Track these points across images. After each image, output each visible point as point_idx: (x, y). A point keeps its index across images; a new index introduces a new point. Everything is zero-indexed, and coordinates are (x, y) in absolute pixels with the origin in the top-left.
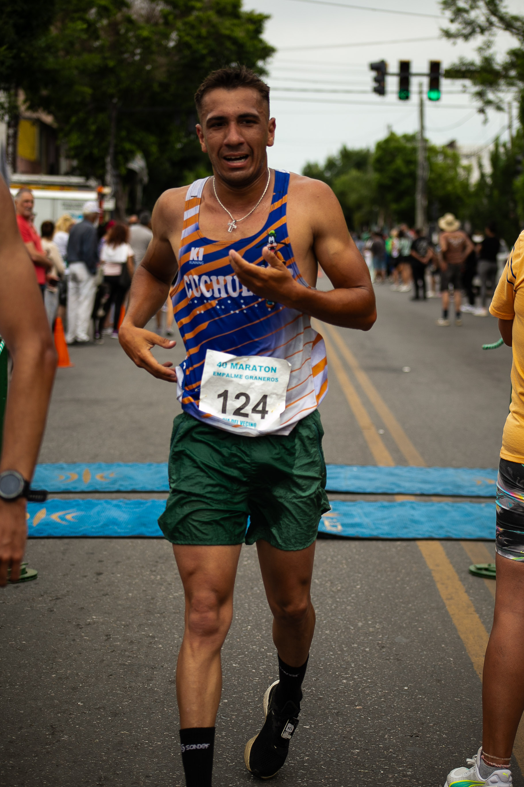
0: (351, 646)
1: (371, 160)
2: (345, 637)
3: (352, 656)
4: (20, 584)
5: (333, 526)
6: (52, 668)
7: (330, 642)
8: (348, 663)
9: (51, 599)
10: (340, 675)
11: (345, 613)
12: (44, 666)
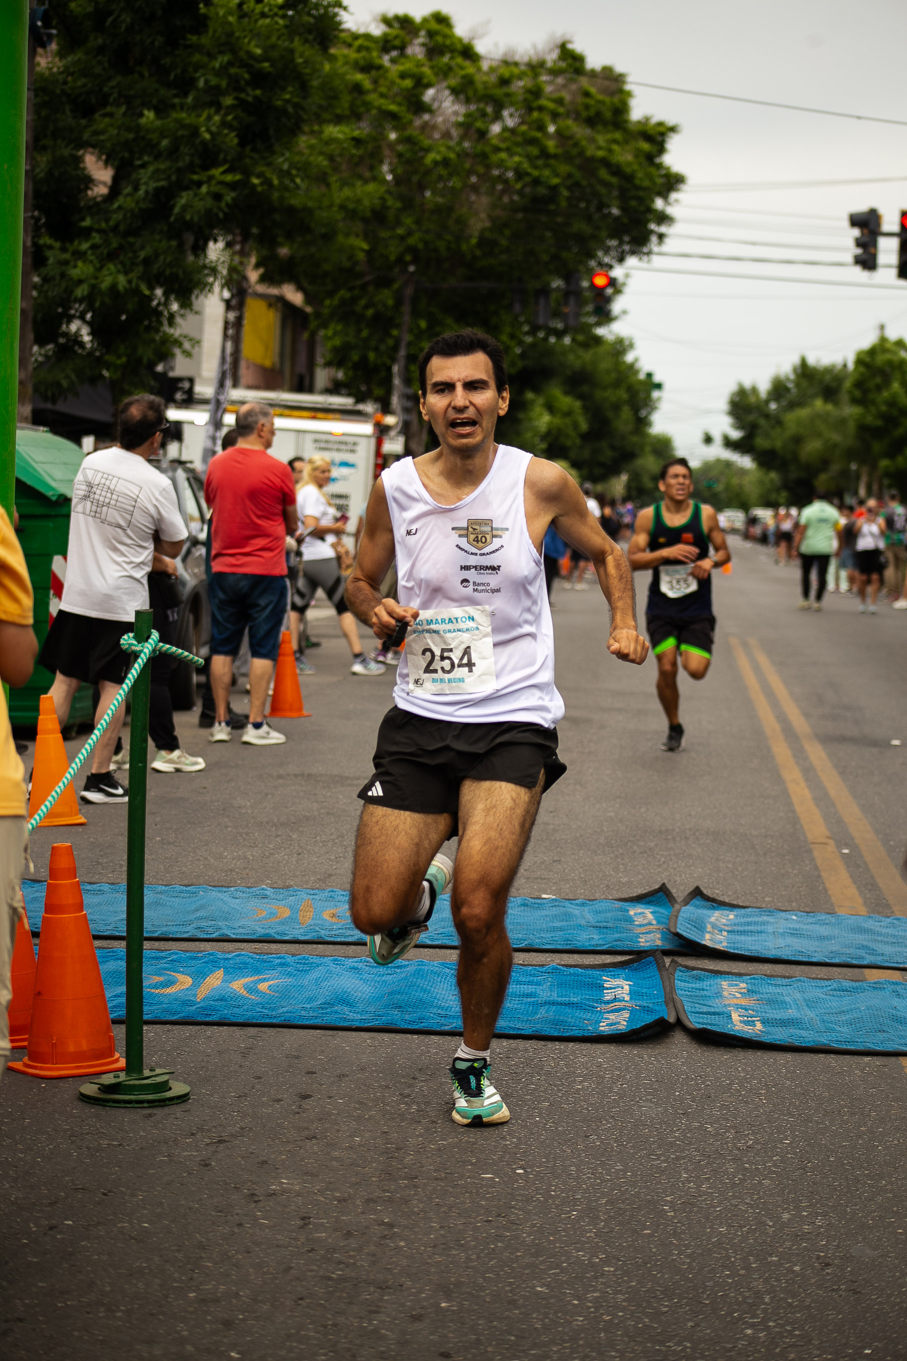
0: (766, 1259)
1: (848, 384)
2: (755, 1240)
3: (766, 1281)
4: (155, 1111)
5: (747, 1023)
6: (191, 1279)
7: (727, 1250)
8: (758, 1295)
9: (207, 1141)
10: (740, 1318)
11: (758, 1194)
12: (176, 1275)
